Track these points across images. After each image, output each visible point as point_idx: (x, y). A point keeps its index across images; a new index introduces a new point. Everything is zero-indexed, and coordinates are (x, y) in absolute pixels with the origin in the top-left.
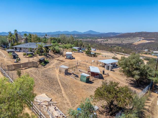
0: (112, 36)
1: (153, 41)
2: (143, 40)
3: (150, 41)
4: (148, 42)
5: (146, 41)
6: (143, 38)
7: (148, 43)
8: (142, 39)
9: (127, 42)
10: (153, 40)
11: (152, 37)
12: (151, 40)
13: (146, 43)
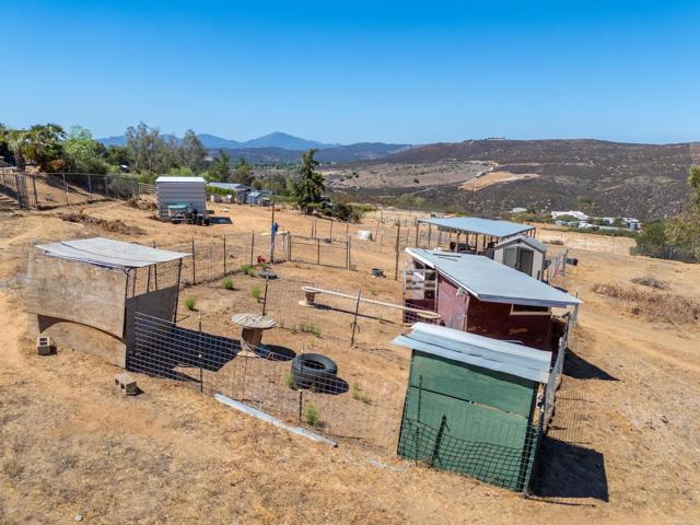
0: (371, 156)
1: (535, 175)
2: (496, 170)
3: (522, 177)
4: (514, 177)
5: (508, 174)
6: (497, 165)
7: (517, 182)
8: (492, 169)
9: (437, 183)
10: (533, 170)
11: (530, 161)
12: (527, 172)
13: (511, 183)
